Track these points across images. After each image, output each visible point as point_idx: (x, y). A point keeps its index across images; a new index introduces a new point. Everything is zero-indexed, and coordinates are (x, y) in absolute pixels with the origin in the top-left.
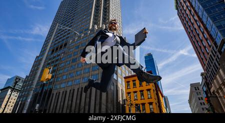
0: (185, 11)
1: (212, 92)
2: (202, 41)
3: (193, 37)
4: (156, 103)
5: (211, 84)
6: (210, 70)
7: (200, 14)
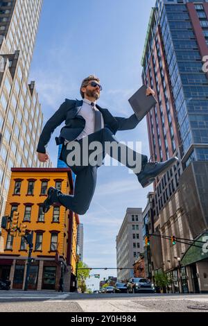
0: (155, 75)
1: (155, 227)
2: (165, 138)
3: (155, 126)
4: (65, 234)
5: (158, 215)
6: (163, 191)
7: (175, 90)
